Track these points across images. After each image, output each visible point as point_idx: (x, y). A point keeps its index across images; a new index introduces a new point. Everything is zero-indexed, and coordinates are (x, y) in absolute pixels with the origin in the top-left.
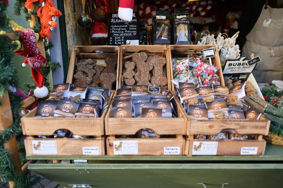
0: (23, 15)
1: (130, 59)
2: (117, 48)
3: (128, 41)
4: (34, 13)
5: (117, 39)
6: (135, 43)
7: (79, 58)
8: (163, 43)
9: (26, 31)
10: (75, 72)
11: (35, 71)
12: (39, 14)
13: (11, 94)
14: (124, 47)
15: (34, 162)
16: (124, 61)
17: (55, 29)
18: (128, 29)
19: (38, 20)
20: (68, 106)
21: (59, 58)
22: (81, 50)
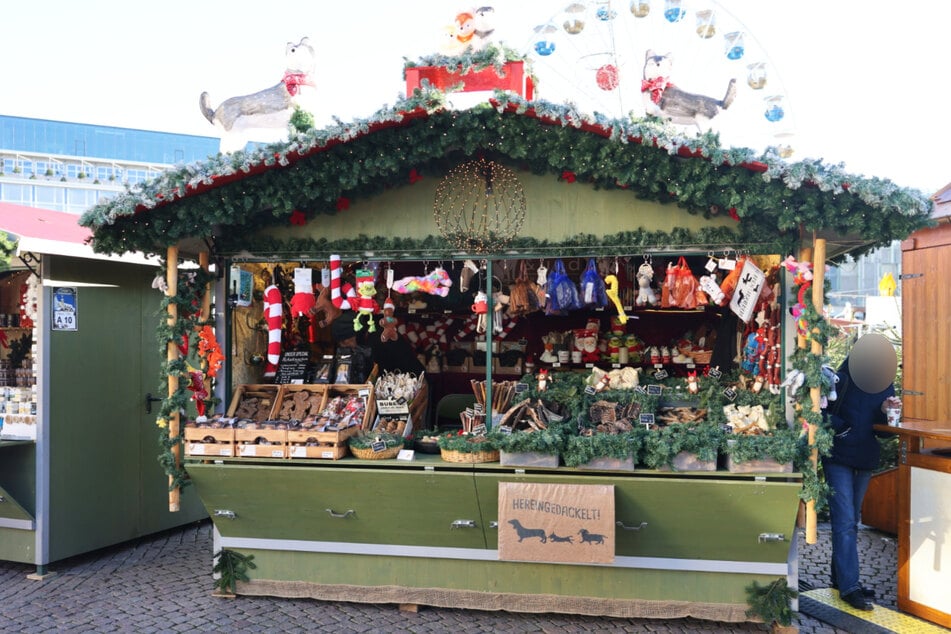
0: (197, 359)
1: (291, 398)
2: (279, 387)
3: (293, 381)
4: (205, 358)
5: (284, 377)
6: (300, 382)
7: (244, 396)
8: (323, 382)
9: (196, 372)
10: (237, 410)
11: (199, 403)
12: (208, 359)
13: (180, 414)
14: (286, 386)
15: (191, 462)
16: (284, 400)
17: (220, 370)
18: (296, 368)
19: (208, 363)
20: (216, 425)
21: (222, 395)
22: (247, 389)
